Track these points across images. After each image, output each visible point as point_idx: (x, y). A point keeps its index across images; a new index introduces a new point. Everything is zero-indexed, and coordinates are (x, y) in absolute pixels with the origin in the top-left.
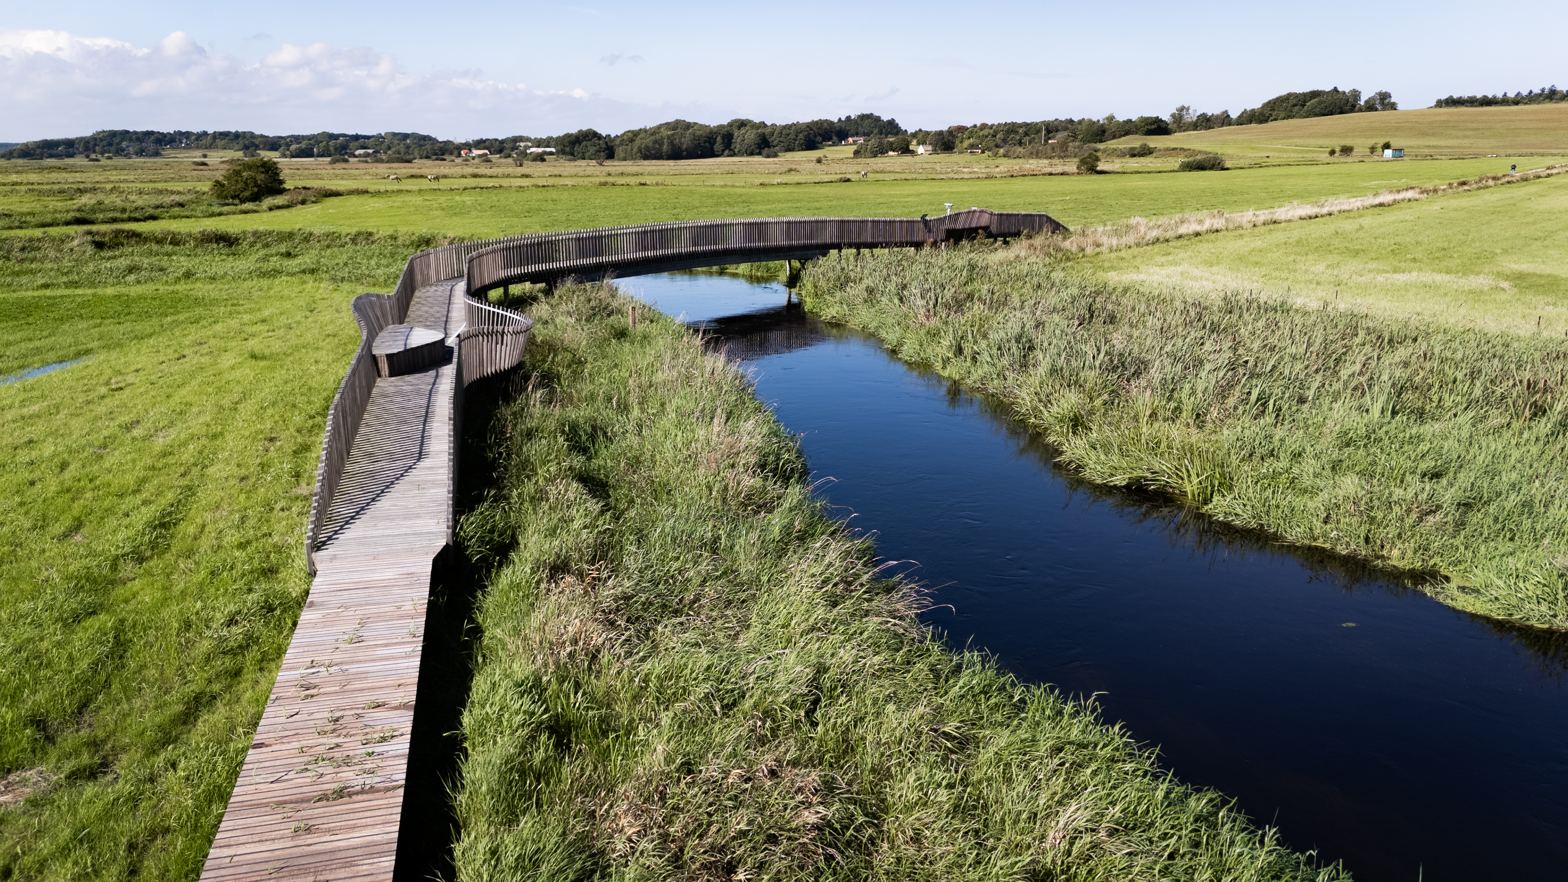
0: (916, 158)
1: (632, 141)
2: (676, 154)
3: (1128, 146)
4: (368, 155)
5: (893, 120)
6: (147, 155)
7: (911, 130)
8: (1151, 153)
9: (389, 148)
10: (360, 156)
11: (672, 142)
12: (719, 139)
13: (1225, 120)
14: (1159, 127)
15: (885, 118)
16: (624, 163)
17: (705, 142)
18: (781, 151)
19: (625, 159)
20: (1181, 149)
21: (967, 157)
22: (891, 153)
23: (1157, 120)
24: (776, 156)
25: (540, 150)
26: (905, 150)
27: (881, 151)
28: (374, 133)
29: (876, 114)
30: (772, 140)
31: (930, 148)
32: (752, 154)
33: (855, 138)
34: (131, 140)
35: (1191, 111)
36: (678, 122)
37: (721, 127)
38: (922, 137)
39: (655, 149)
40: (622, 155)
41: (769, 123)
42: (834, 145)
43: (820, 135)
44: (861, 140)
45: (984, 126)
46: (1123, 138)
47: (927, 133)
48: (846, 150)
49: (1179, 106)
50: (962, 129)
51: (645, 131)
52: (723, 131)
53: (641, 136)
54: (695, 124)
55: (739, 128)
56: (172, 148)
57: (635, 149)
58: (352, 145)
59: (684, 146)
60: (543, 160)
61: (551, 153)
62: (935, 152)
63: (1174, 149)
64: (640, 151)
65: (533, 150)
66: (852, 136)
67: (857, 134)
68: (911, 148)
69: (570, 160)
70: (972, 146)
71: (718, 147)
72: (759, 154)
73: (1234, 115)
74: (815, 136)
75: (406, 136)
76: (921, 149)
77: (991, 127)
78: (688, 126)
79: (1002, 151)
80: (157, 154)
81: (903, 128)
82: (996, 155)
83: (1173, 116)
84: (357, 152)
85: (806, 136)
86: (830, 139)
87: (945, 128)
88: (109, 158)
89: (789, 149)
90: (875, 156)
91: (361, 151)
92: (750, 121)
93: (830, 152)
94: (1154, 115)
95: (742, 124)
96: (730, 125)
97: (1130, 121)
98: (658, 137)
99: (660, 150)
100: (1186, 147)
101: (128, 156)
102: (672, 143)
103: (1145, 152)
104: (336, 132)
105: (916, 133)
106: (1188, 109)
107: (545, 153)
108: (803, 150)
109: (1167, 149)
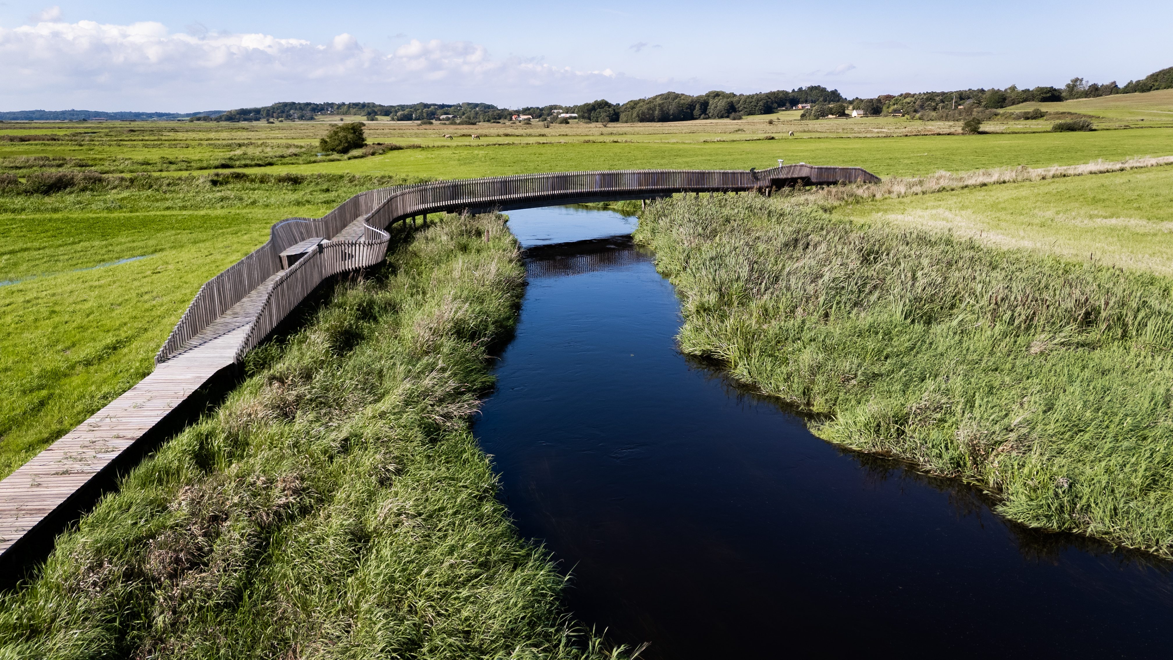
0: (849, 120)
1: (633, 108)
2: (665, 118)
3: (1023, 111)
4: (448, 119)
5: (836, 90)
6: (305, 120)
7: (850, 98)
8: (1042, 116)
9: (464, 114)
10: (443, 119)
11: (662, 108)
12: (698, 106)
13: (1113, 89)
14: (1053, 95)
15: (830, 89)
16: (625, 125)
17: (687, 108)
18: (745, 115)
19: (626, 122)
20: (1069, 113)
21: (890, 119)
22: (830, 116)
23: (1052, 90)
24: (740, 118)
25: (568, 115)
26: (842, 114)
27: (822, 114)
28: (455, 104)
29: (823, 86)
30: (740, 106)
31: (861, 112)
32: (722, 117)
33: (804, 105)
34: (296, 109)
35: (1084, 82)
36: (669, 93)
37: (701, 96)
38: (857, 103)
39: (649, 114)
40: (625, 119)
41: (738, 93)
42: (787, 110)
43: (776, 102)
44: (808, 106)
45: (907, 95)
46: (1021, 104)
47: (862, 101)
48: (795, 114)
49: (1073, 77)
50: (889, 97)
51: (644, 100)
52: (702, 100)
53: (641, 104)
54: (682, 94)
55: (714, 97)
56: (322, 114)
57: (635, 115)
58: (439, 112)
59: (671, 112)
60: (568, 123)
61: (575, 118)
62: (866, 115)
63: (1064, 113)
64: (638, 116)
65: (563, 115)
66: (802, 103)
67: (806, 102)
68: (847, 112)
69: (587, 123)
70: (895, 111)
71: (696, 112)
72: (728, 117)
73: (1121, 85)
74: (772, 103)
75: (477, 105)
76: (854, 113)
77: (913, 96)
78: (677, 96)
79: (918, 115)
80: (312, 119)
81: (844, 97)
82: (913, 118)
83: (1068, 86)
84: (442, 117)
85: (764, 104)
86: (784, 105)
87: (875, 96)
88: (281, 121)
89: (751, 113)
90: (817, 119)
91: (444, 116)
92: (723, 93)
93: (783, 115)
94: (1049, 86)
95: (717, 95)
96: (708, 95)
97: (1028, 90)
98: (652, 105)
99: (653, 114)
100: (1073, 111)
101: (293, 120)
102: (661, 110)
103: (1038, 115)
104: (429, 102)
105: (853, 100)
106: (1082, 80)
107: (571, 118)
108: (761, 114)
109: (1057, 113)
